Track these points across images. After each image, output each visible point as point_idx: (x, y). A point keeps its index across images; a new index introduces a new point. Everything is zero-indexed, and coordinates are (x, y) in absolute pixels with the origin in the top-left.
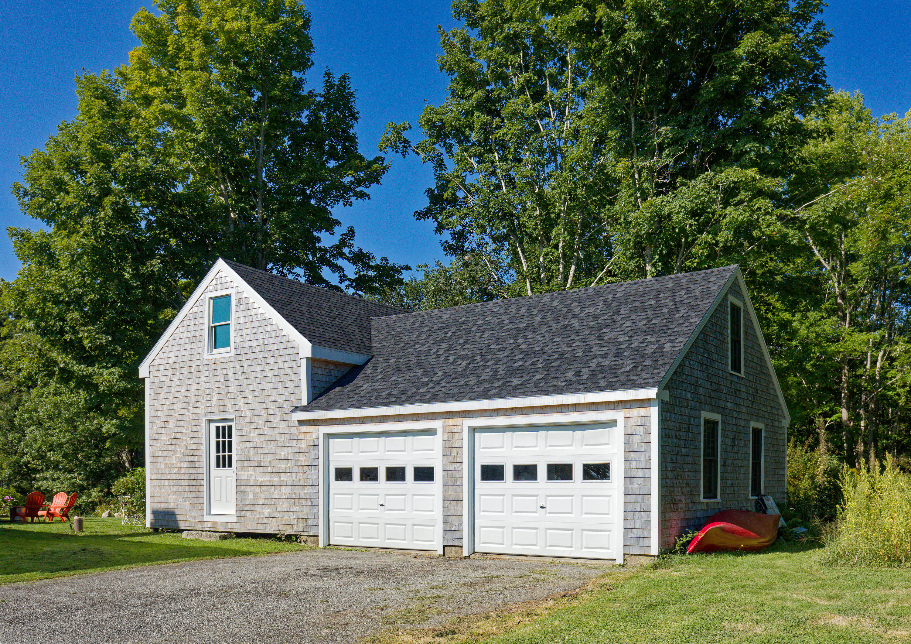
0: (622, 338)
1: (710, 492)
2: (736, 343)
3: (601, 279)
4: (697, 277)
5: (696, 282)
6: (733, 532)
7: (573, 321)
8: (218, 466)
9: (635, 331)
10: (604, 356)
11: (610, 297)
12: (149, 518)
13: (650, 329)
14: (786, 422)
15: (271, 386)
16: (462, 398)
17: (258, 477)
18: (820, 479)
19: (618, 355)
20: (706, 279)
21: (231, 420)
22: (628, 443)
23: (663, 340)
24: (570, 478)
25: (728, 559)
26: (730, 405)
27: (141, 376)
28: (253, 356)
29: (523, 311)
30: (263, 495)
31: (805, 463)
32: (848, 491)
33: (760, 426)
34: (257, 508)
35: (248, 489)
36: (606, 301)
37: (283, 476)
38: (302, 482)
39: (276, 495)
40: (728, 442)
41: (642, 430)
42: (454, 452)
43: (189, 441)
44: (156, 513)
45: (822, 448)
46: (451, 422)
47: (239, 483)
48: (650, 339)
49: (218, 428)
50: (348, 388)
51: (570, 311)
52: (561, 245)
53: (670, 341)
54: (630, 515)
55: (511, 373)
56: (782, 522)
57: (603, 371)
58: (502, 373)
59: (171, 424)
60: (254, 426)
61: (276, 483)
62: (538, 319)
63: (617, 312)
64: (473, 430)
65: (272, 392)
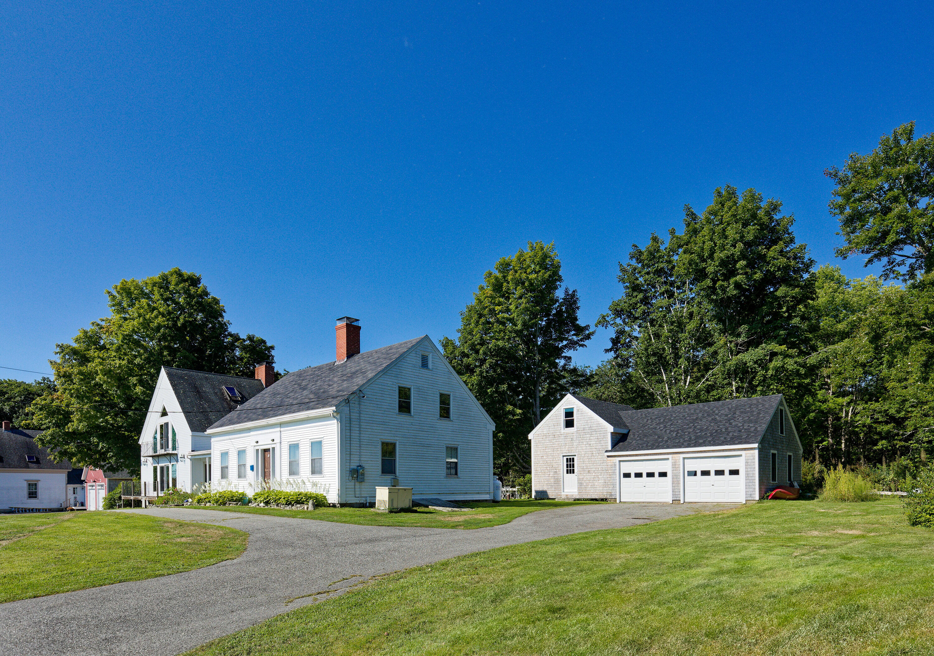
0: (740, 425)
1: (774, 479)
2: (782, 423)
3: (703, 383)
4: (766, 399)
5: (765, 401)
6: (784, 493)
7: (717, 417)
8: (567, 473)
9: (745, 422)
10: (734, 432)
11: (730, 406)
12: (533, 494)
13: (750, 421)
14: (801, 451)
15: (594, 442)
16: (680, 447)
17: (588, 477)
18: (816, 475)
19: (740, 431)
20: (770, 400)
21: (575, 455)
22: (747, 462)
23: (757, 426)
24: (724, 475)
25: (784, 501)
26: (780, 447)
27: (529, 438)
28: (585, 431)
29: (692, 411)
30: (590, 484)
31: (809, 468)
32: (826, 476)
33: (791, 454)
34: (588, 489)
35: (583, 482)
36: (728, 408)
37: (600, 477)
38: (609, 479)
39: (596, 484)
40: (780, 461)
41: (752, 458)
42: (677, 466)
43: (554, 464)
44: (536, 492)
45: (817, 462)
46: (675, 455)
47: (579, 480)
48: (751, 425)
49: (567, 459)
50: (626, 443)
51: (714, 412)
52: (682, 367)
53: (759, 426)
54: (748, 487)
55: (697, 438)
56: (801, 491)
57: (735, 438)
58: (693, 438)
59: (545, 457)
60: (586, 458)
61: (596, 479)
62: (700, 415)
63: (735, 413)
64: (684, 458)
65: (595, 445)
